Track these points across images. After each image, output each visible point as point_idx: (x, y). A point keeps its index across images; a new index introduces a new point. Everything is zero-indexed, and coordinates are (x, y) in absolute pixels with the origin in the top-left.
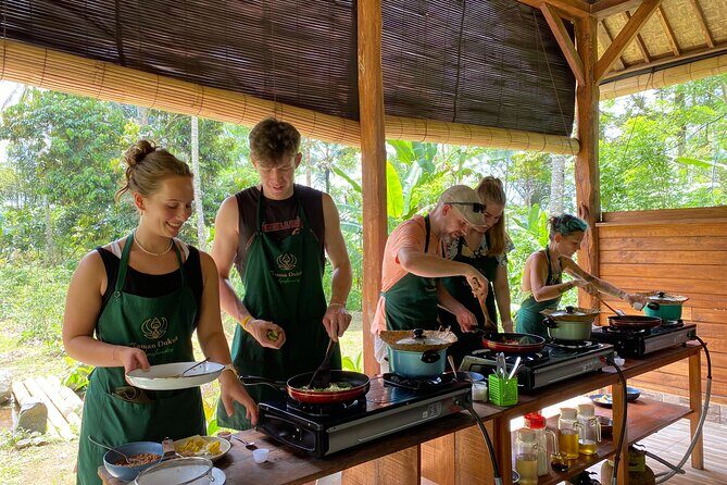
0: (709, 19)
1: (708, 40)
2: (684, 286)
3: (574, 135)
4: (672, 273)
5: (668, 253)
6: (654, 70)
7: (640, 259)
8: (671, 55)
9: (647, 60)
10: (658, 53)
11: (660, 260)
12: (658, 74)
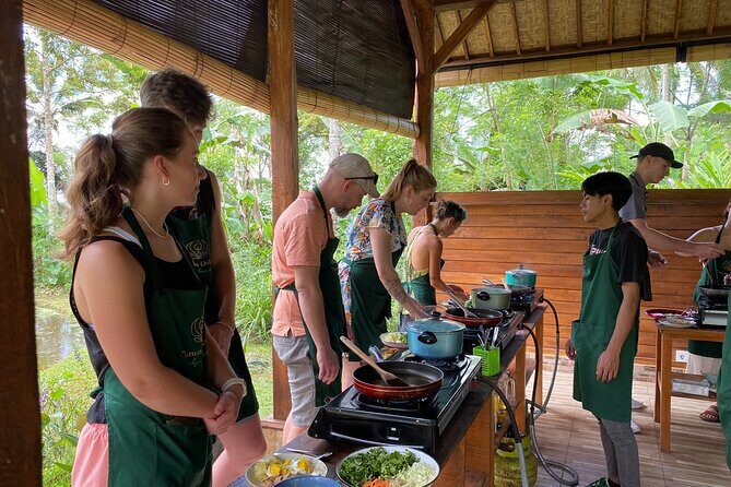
0: (521, 30)
1: (518, 49)
2: (502, 258)
3: (414, 119)
4: (494, 246)
5: (490, 229)
6: (472, 67)
7: (467, 235)
8: (487, 55)
9: (467, 57)
10: (476, 53)
11: (483, 235)
12: (476, 71)
